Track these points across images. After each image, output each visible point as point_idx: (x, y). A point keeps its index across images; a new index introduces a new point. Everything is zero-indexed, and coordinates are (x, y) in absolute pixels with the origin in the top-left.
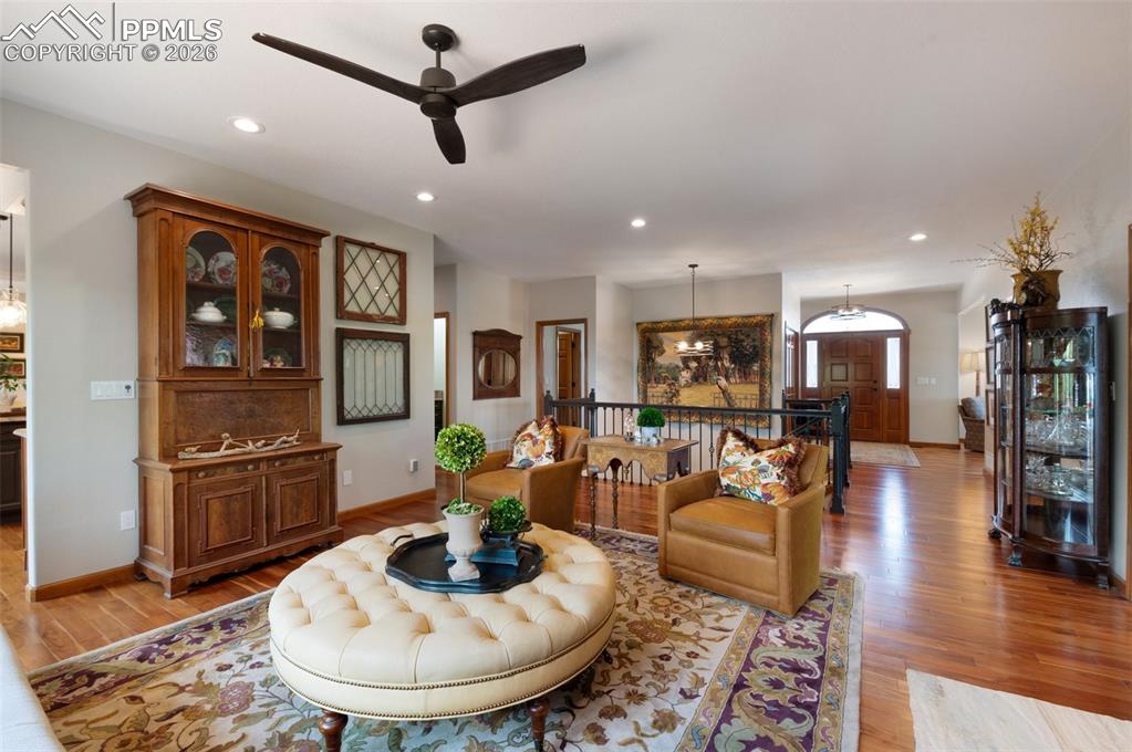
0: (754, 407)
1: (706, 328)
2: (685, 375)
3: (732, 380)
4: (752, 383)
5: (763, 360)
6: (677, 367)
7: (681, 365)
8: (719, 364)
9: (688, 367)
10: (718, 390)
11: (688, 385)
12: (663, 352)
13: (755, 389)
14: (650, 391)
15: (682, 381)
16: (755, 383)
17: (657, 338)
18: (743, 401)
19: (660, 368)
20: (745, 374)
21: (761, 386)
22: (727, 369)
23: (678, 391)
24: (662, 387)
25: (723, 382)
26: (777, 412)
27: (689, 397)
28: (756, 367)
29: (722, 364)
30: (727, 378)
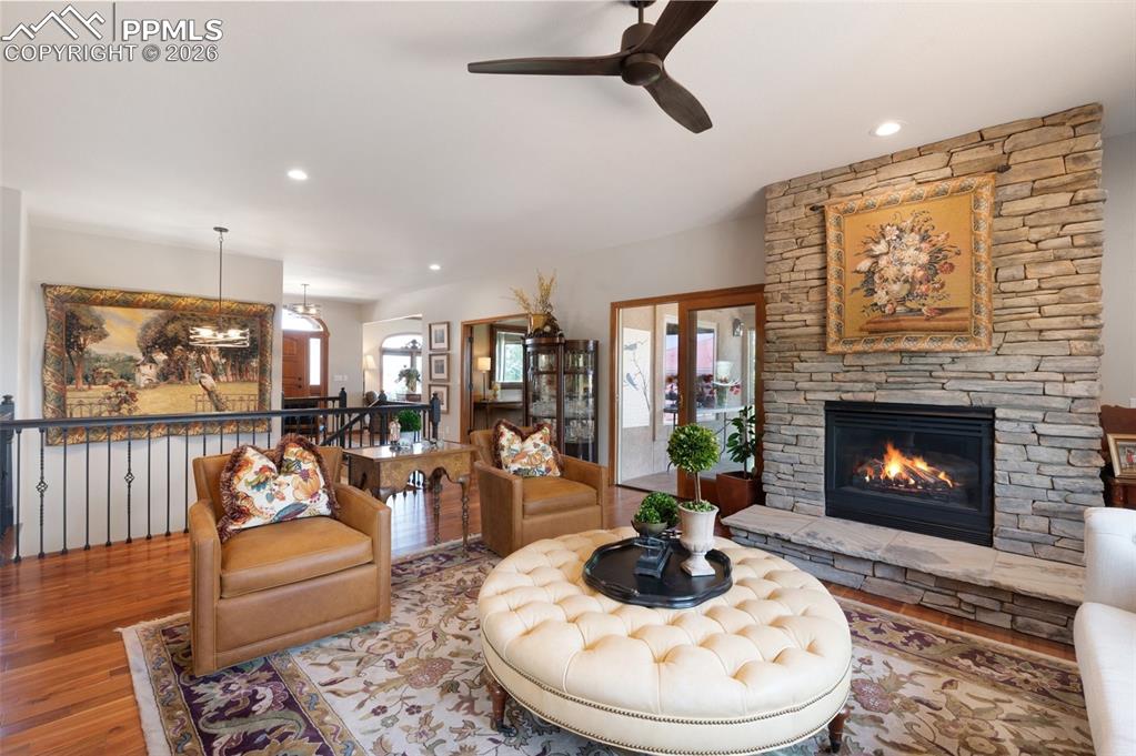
0: (252, 409)
1: (184, 308)
2: (147, 373)
3: (222, 378)
4: (249, 381)
5: (263, 355)
6: (131, 359)
7: (140, 357)
8: (204, 357)
9: (152, 361)
10: (202, 391)
11: (151, 386)
12: (103, 336)
13: (254, 389)
14: (72, 397)
15: (142, 380)
16: (253, 381)
17: (90, 314)
18: (239, 403)
19: (98, 360)
20: (240, 370)
21: (261, 384)
22: (215, 365)
23: (132, 396)
24: (101, 390)
25: (209, 381)
26: (276, 413)
27: (154, 401)
28: (255, 363)
29: (209, 359)
30: (215, 375)
